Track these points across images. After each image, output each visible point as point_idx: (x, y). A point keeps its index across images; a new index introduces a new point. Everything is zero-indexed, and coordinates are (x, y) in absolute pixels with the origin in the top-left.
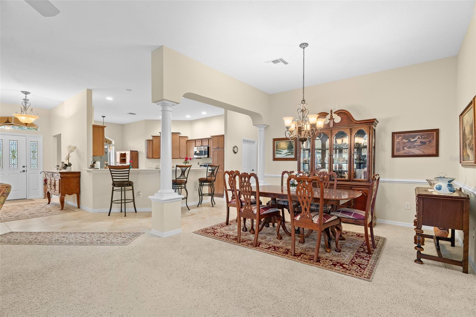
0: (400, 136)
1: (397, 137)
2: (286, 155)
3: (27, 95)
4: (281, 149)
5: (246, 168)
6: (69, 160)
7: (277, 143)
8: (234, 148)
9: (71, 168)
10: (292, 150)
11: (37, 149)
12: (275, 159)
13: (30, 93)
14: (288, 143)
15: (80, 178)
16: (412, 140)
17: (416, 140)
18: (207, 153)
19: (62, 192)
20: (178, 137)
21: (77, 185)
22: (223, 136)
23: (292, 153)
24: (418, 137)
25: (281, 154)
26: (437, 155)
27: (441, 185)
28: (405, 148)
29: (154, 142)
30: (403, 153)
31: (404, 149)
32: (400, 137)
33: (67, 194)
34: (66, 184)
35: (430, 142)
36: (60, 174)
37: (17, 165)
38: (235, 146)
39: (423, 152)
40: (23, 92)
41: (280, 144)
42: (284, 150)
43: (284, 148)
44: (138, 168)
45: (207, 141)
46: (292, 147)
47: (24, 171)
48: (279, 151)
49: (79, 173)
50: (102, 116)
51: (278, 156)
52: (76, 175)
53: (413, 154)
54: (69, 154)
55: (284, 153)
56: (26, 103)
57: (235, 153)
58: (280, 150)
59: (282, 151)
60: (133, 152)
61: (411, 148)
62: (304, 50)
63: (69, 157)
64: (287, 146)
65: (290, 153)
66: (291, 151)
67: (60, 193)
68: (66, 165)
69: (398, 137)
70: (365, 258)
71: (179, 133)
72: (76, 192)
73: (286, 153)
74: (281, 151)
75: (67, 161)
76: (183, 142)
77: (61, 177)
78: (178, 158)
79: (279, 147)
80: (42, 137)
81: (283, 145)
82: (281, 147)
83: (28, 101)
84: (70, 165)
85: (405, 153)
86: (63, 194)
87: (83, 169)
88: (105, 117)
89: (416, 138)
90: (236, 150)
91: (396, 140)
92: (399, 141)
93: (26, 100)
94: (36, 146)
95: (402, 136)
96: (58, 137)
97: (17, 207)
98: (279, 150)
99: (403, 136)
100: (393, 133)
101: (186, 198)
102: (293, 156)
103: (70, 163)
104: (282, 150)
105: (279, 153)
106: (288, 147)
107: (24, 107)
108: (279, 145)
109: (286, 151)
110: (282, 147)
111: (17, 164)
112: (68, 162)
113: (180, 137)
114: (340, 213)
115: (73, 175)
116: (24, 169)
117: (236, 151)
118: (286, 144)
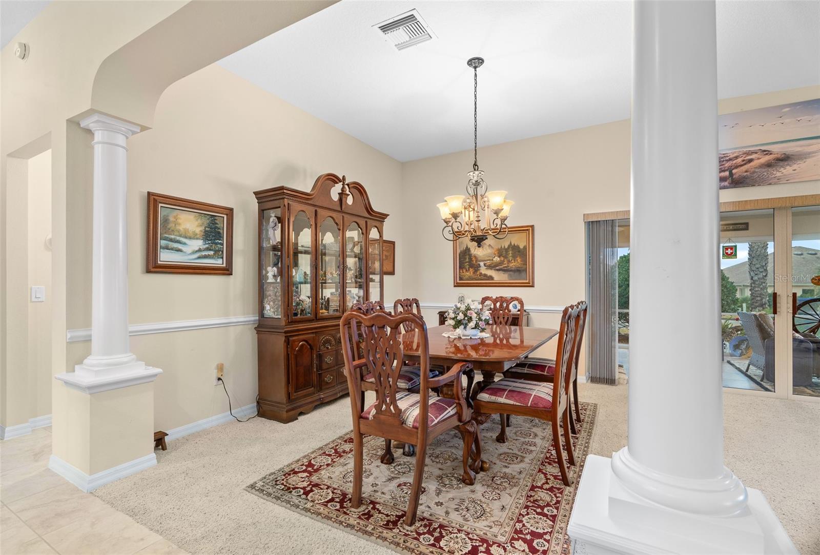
2: (199, 258)
4: (180, 236)
7: (165, 212)
10: (216, 244)
12: (153, 266)
14: (206, 221)
23: (216, 252)
25: (179, 250)
26: (394, 272)
41: (176, 218)
42: (190, 238)
43: (192, 235)
46: (219, 236)
48: (171, 240)
51: (165, 257)
58: (178, 238)
59: (185, 244)
62: (476, 70)
64: (202, 228)
65: (212, 253)
66: (214, 245)
73: (197, 249)
79: (171, 225)
81: (190, 223)
82: (181, 228)
98: (173, 237)
102: (219, 262)
104: (186, 238)
105: (172, 249)
106: (205, 231)
108: (171, 219)
109: (198, 244)
110: (186, 230)
118: (197, 223)
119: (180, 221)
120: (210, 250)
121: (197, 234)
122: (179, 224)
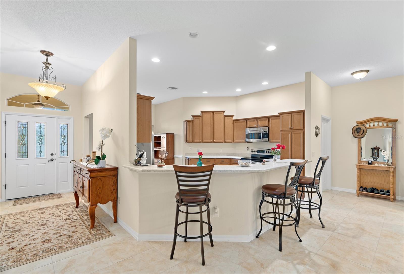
6: (102, 151)
8: (316, 128)
9: (105, 161)
11: (67, 132)
15: (117, 177)
18: (267, 135)
19: (92, 200)
20: (223, 117)
21: (113, 188)
22: (303, 112)
29: (195, 123)
33: (100, 203)
34: (98, 188)
36: (90, 172)
37: (44, 153)
38: (317, 126)
45: (266, 120)
47: (52, 160)
49: (116, 169)
52: (112, 173)
54: (102, 141)
56: (47, 68)
60: (169, 135)
63: (102, 145)
67: (89, 202)
68: (98, 158)
71: (224, 112)
72: (113, 199)
75: (99, 151)
76: (229, 122)
77: (90, 177)
78: (223, 142)
80: (73, 119)
84: (104, 157)
86: (94, 204)
90: (318, 131)
94: (66, 129)
96: (90, 118)
103: (104, 154)
107: (44, 73)
111: (44, 151)
112: (102, 153)
113: (225, 116)
115: (108, 173)
116: (53, 157)
117: (318, 133)
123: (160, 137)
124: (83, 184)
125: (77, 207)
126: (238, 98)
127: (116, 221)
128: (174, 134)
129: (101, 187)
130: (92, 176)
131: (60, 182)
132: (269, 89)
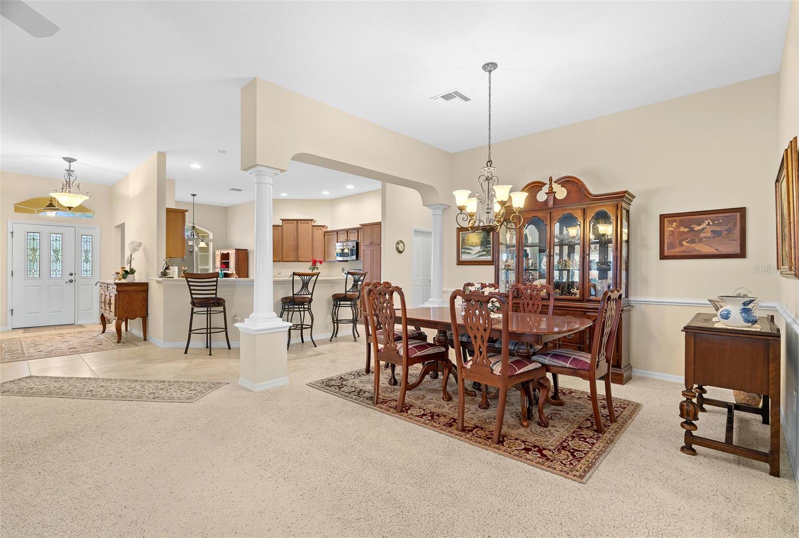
0: (675, 221)
1: (669, 223)
2: (479, 256)
3: (71, 163)
5: (420, 277)
6: (130, 265)
7: (464, 235)
8: (398, 243)
9: (134, 277)
10: (487, 247)
11: (91, 247)
12: (460, 263)
13: (75, 160)
14: (482, 236)
15: (148, 292)
16: (697, 228)
17: (703, 229)
18: (355, 252)
19: (118, 314)
20: (311, 227)
21: (142, 304)
22: (379, 224)
23: (487, 252)
24: (707, 222)
25: (470, 253)
26: (742, 254)
27: (730, 310)
28: (684, 243)
30: (680, 252)
31: (681, 245)
32: (675, 224)
33: (127, 318)
34: (125, 303)
35: (729, 231)
36: (117, 286)
37: (61, 272)
38: (400, 241)
39: (717, 250)
40: (65, 159)
41: (468, 237)
42: (474, 246)
43: (475, 244)
44: (248, 277)
45: (355, 232)
46: (489, 242)
47: (71, 281)
48: (466, 249)
49: (146, 284)
50: (192, 195)
51: (464, 257)
52: (141, 288)
53: (699, 253)
54: (131, 255)
55: (474, 252)
56: (70, 175)
57: (400, 252)
58: (469, 247)
59: (472, 250)
60: (240, 251)
61: (694, 242)
62: (490, 74)
63: (131, 261)
64: (480, 240)
65: (485, 253)
66: (486, 249)
67: (116, 317)
68: (127, 272)
69: (671, 223)
70: (587, 440)
71: (312, 220)
72: (142, 315)
73: (477, 251)
74: (469, 249)
75: (128, 265)
76: (319, 234)
77: (117, 291)
78: (310, 261)
79: (466, 242)
80: (100, 228)
81: (474, 238)
82: (470, 242)
83: (73, 173)
84: (132, 272)
85: (685, 251)
86: (121, 318)
87: (151, 278)
88: (195, 195)
89: (704, 225)
90: (401, 246)
91: (667, 228)
92: (673, 229)
93: (69, 171)
94: (90, 242)
95: (678, 220)
96: (122, 227)
97: (56, 336)
98: (466, 247)
99: (680, 221)
100: (661, 216)
101: (311, 327)
102: (489, 258)
103: (133, 269)
104: (472, 246)
105: (466, 253)
106: (482, 241)
107: (66, 181)
108: (466, 238)
109: (478, 249)
110: (472, 242)
111: (61, 270)
112: (130, 268)
113: (313, 226)
114: (548, 358)
115: (136, 288)
116: (72, 278)
117: (401, 250)
118: (477, 238)
119: (470, 238)
120: (484, 251)
121: (477, 244)
122: (469, 240)
123: (228, 253)
124: (110, 300)
125: (103, 332)
126: (333, 202)
127: (145, 339)
128: (247, 250)
129: (129, 301)
130: (119, 290)
131: (81, 309)
132: (353, 194)
